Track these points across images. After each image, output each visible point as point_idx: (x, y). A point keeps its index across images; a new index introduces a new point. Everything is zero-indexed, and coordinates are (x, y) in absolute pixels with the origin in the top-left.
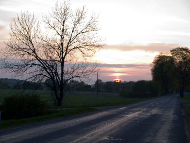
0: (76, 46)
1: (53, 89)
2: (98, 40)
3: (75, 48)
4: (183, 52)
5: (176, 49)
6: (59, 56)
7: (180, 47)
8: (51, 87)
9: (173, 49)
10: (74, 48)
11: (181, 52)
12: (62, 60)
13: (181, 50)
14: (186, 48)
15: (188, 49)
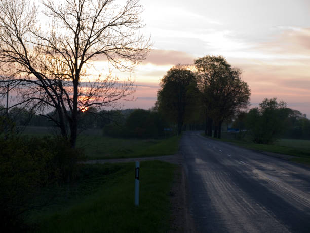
0: (99, 49)
1: (58, 126)
2: (136, 40)
3: (98, 53)
4: (216, 63)
5: (203, 59)
6: (70, 67)
7: (211, 56)
8: (56, 122)
9: (198, 59)
10: (96, 53)
11: (211, 63)
12: (75, 73)
13: (212, 61)
14: (220, 57)
15: (223, 60)
